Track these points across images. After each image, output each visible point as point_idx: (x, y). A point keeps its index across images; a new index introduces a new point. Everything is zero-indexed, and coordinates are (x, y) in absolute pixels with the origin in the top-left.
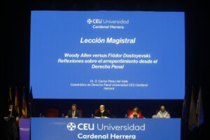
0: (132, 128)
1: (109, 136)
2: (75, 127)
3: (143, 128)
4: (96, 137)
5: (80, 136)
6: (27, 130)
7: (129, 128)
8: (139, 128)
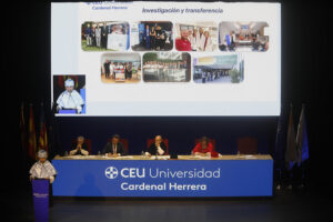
0: (201, 174)
1: (168, 186)
2: (116, 173)
3: (216, 174)
4: (148, 188)
5: (125, 186)
6: (45, 195)
7: (196, 175)
8: (212, 174)
